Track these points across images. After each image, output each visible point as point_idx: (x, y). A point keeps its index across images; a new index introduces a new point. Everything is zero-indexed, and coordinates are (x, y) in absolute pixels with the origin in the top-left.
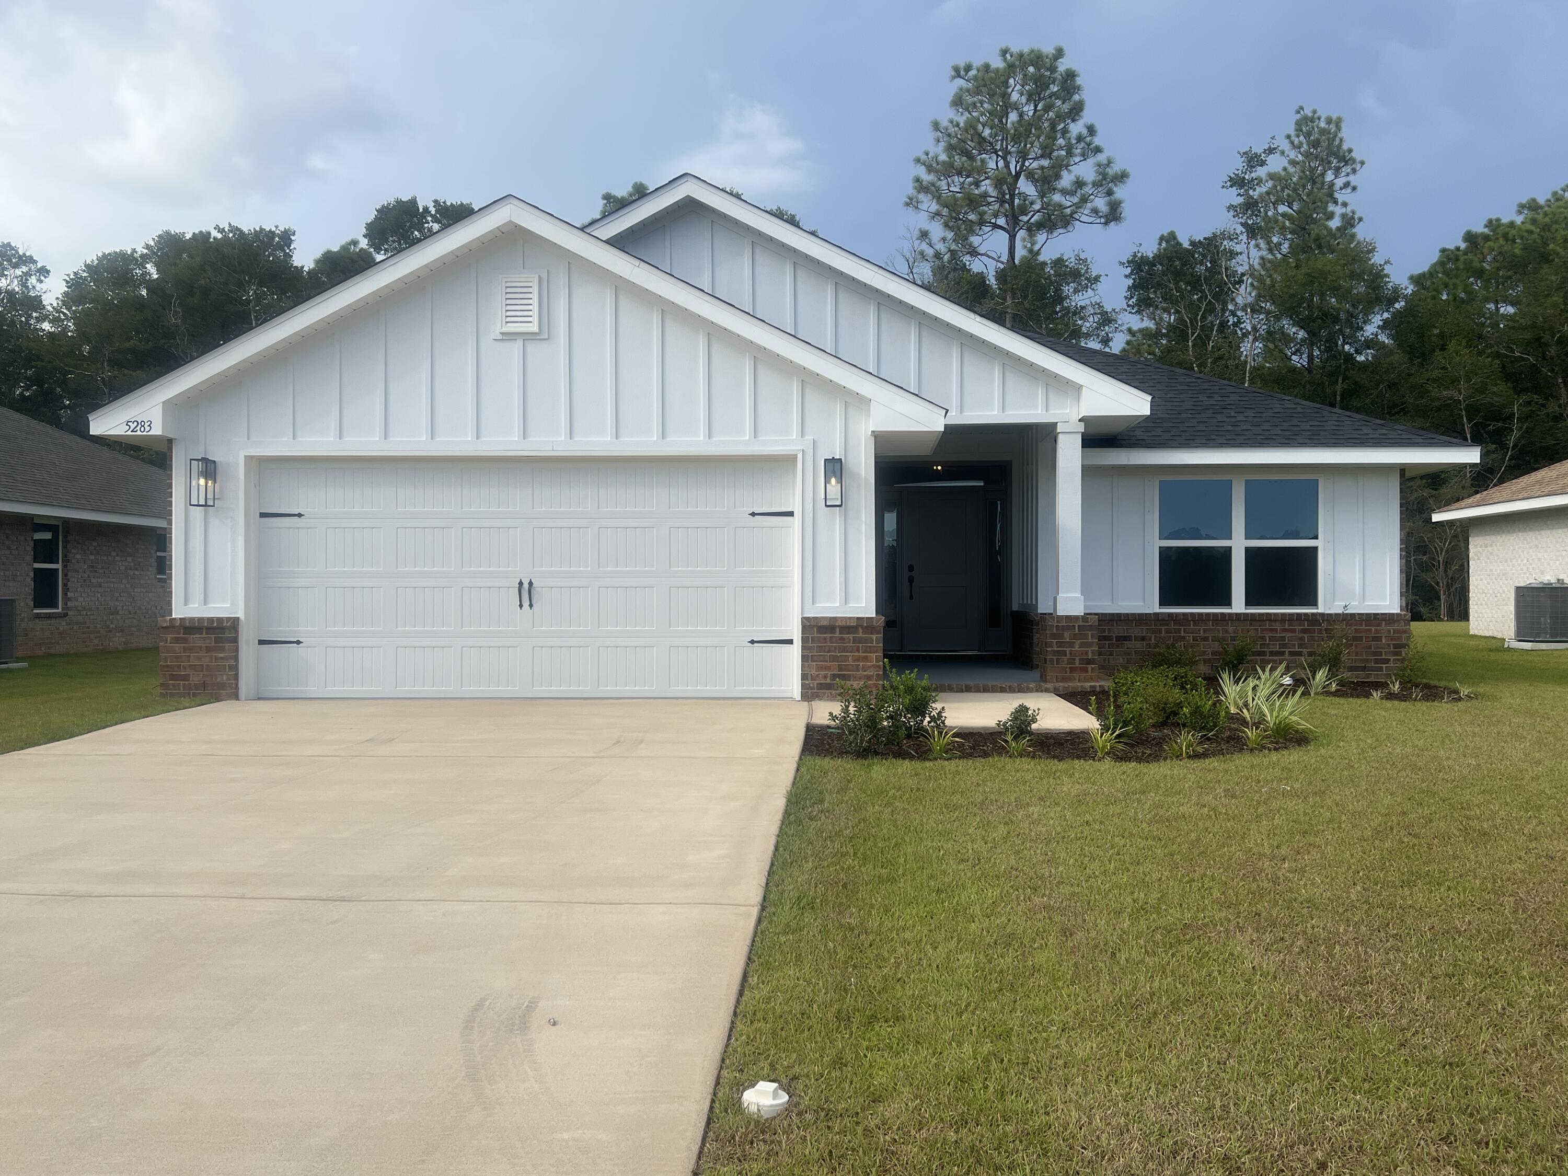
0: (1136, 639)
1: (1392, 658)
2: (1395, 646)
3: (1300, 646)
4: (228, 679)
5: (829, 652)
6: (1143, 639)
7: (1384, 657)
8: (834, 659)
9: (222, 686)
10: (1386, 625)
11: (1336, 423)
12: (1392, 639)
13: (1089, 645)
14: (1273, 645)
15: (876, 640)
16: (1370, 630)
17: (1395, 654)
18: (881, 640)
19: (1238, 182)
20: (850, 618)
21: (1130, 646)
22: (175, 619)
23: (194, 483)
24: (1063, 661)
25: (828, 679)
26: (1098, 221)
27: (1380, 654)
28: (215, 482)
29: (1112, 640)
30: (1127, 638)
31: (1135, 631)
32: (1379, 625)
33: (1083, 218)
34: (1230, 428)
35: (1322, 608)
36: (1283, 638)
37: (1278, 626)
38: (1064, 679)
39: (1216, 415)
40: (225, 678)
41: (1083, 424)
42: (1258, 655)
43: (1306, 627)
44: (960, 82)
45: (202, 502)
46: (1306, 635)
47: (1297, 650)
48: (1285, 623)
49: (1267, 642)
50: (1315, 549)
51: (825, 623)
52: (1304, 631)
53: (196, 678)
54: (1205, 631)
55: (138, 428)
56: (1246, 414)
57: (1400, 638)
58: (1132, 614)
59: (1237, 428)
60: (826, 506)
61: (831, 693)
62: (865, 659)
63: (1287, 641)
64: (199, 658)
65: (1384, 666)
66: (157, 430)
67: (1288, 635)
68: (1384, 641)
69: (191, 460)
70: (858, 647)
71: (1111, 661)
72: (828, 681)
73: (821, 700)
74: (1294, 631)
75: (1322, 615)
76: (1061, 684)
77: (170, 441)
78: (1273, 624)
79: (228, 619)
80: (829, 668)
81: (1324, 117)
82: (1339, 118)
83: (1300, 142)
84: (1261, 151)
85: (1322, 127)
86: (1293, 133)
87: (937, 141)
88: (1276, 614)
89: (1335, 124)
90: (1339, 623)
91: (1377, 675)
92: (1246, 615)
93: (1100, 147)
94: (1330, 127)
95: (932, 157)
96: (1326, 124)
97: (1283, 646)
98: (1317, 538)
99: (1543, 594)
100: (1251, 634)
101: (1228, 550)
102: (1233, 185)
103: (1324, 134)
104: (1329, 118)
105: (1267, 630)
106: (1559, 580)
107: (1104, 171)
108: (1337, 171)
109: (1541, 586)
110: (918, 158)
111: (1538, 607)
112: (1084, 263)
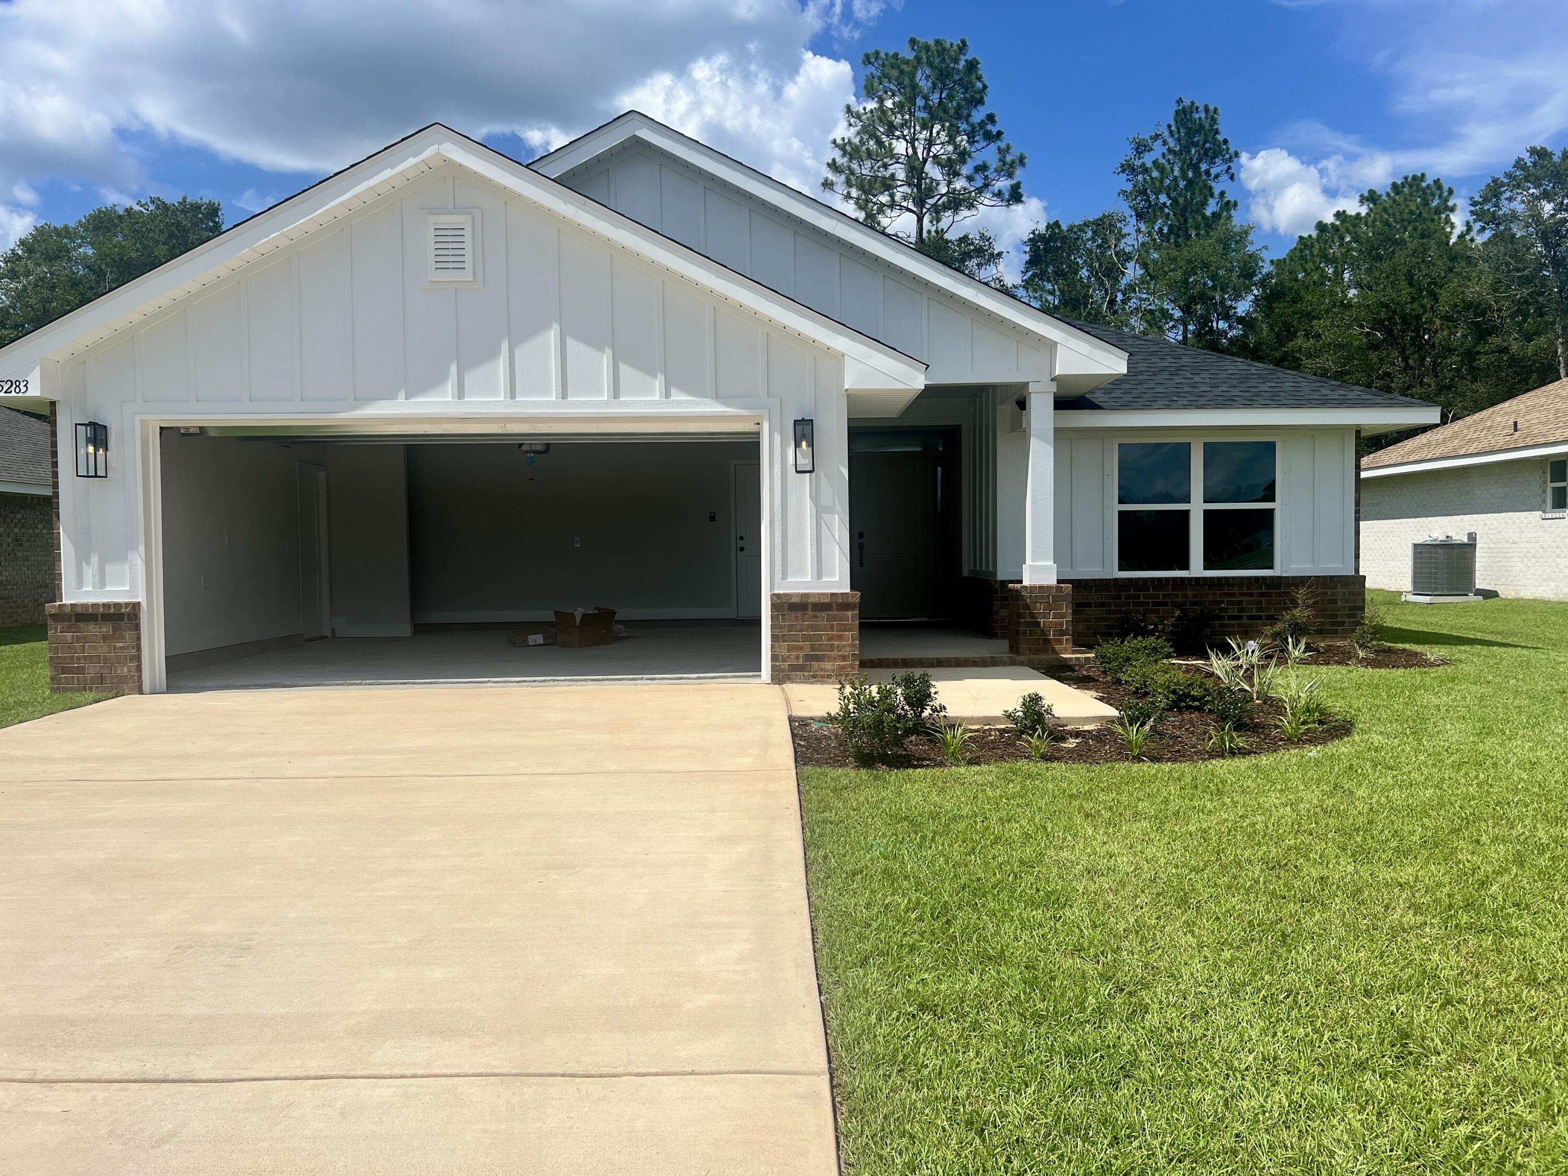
0: (1096, 605)
1: (1347, 620)
2: (1351, 608)
3: (1259, 610)
4: (130, 671)
5: (801, 631)
6: (1103, 605)
7: (1339, 619)
8: (806, 638)
9: (122, 680)
10: (1342, 587)
11: (1293, 384)
12: (1346, 601)
13: (1062, 616)
14: (1232, 609)
15: (852, 616)
16: (1327, 593)
17: (1350, 616)
18: (857, 617)
19: (1128, 168)
20: (823, 594)
21: (1091, 612)
22: (65, 605)
23: (82, 452)
24: (1035, 632)
25: (801, 660)
26: (1000, 204)
27: (1335, 616)
28: (106, 450)
30: (1089, 605)
31: (1095, 598)
32: (1335, 588)
33: (986, 202)
34: (1189, 389)
35: (1277, 571)
36: (1240, 603)
37: (1236, 590)
38: (1037, 651)
39: (1174, 377)
40: (125, 670)
41: (1055, 383)
42: (1217, 620)
43: (1264, 590)
44: (871, 69)
45: (92, 473)
46: (1263, 599)
47: (1255, 614)
48: (1243, 587)
49: (1226, 606)
50: (1271, 512)
51: (797, 600)
52: (1262, 595)
53: (92, 670)
54: (1164, 596)
55: (13, 389)
56: (1202, 376)
57: (1355, 600)
58: (1094, 580)
59: (1197, 390)
60: (797, 472)
61: (804, 676)
62: (840, 638)
63: (1245, 605)
64: (95, 648)
65: (1339, 628)
66: (34, 391)
67: (1245, 599)
68: (1339, 603)
69: (76, 425)
70: (833, 625)
72: (801, 662)
73: (792, 682)
74: (1251, 595)
75: (1279, 578)
76: (1035, 657)
77: (53, 404)
78: (1231, 588)
79: (127, 604)
80: (801, 648)
81: (1201, 108)
82: (1216, 109)
83: (1179, 132)
84: (1147, 137)
85: (1200, 119)
86: (1173, 123)
87: (850, 125)
88: (1234, 578)
89: (1212, 115)
90: (1297, 586)
91: (1333, 637)
92: (1205, 579)
93: (1000, 133)
94: (1206, 118)
95: (846, 141)
96: (1203, 115)
97: (1241, 610)
98: (1274, 501)
99: (1440, 551)
100: (1210, 598)
101: (1186, 513)
102: (1123, 171)
103: (1202, 127)
104: (1207, 109)
105: (1225, 594)
106: (1448, 537)
107: (1005, 157)
108: (1212, 162)
109: (1438, 542)
110: (834, 142)
111: (1435, 563)
112: (988, 240)
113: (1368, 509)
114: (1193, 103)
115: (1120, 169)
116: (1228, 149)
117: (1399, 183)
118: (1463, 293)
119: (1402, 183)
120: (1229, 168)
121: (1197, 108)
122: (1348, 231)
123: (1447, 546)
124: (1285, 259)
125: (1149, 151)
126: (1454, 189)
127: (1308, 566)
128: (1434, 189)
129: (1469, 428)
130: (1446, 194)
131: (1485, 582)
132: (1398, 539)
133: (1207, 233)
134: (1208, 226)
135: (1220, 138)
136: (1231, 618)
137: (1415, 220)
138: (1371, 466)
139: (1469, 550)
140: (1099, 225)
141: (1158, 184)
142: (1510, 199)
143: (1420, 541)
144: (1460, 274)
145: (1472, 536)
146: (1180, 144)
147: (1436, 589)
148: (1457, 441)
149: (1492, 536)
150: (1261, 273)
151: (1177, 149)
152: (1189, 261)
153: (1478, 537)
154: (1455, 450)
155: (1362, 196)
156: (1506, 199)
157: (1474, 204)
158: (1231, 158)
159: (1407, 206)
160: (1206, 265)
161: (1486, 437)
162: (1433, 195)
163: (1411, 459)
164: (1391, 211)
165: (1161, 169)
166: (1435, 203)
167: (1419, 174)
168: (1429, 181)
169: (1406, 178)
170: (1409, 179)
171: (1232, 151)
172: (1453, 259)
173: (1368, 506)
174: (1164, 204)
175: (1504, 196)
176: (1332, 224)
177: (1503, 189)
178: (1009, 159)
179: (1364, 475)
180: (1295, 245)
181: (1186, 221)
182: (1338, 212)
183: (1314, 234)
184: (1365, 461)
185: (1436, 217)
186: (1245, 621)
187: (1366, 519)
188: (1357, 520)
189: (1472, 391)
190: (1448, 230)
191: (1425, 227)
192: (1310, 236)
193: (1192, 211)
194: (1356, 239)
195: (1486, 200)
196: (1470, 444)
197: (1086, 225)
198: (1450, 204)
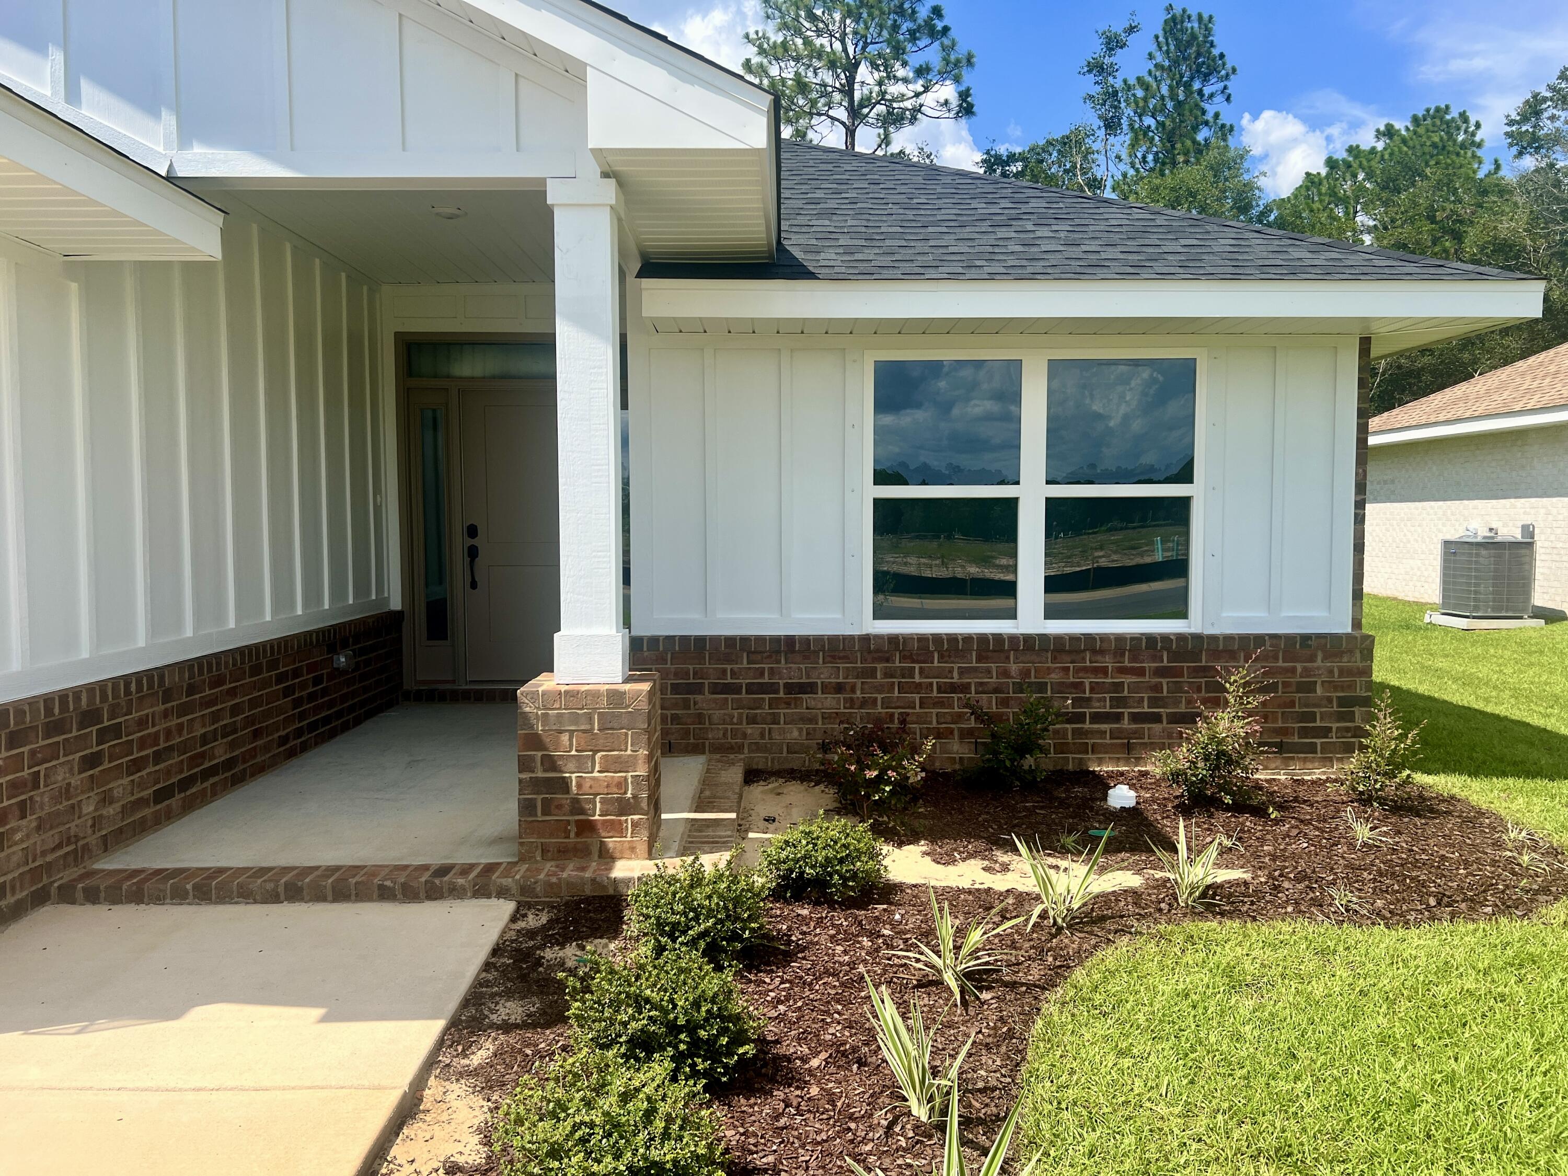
0: (826, 688)
1: (1335, 726)
2: (1342, 702)
3: (1154, 702)
6: (839, 688)
7: (1318, 724)
10: (1325, 659)
11: (1233, 242)
12: (1336, 687)
13: (623, 765)
14: (1099, 700)
16: (1293, 670)
17: (1341, 717)
19: (1095, 67)
21: (812, 703)
24: (559, 807)
26: (947, 115)
27: (1311, 717)
29: (777, 692)
30: (808, 688)
31: (824, 674)
32: (1312, 659)
33: (930, 112)
35: (1194, 622)
36: (1118, 687)
37: (1109, 662)
39: (998, 229)
42: (1069, 721)
43: (1165, 663)
46: (1164, 681)
47: (1146, 710)
48: (1123, 655)
49: (1087, 695)
50: (1184, 502)
52: (1161, 672)
54: (962, 672)
57: (1351, 686)
58: (819, 639)
59: (1033, 249)
63: (1126, 693)
65: (1318, 741)
67: (1128, 680)
68: (1319, 690)
71: (775, 735)
74: (1141, 672)
75: (1198, 638)
78: (1099, 658)
81: (1194, 17)
82: (1211, 17)
83: (1167, 44)
84: (1120, 31)
85: (1192, 28)
86: (1161, 34)
87: (768, 17)
88: (1104, 638)
89: (1206, 23)
90: (1231, 655)
91: (1305, 760)
92: (1044, 637)
93: (946, 29)
94: (1200, 28)
95: (760, 35)
96: (1196, 25)
97: (1120, 702)
98: (1190, 481)
99: (1484, 552)
100: (1055, 677)
101: (1011, 504)
102: (1090, 71)
103: (1194, 37)
104: (1200, 17)
105: (1085, 669)
106: (1491, 530)
107: (949, 55)
108: (1206, 78)
109: (1479, 539)
110: (747, 36)
111: (1477, 570)
112: (928, 157)
113: (1378, 487)
114: (1184, 11)
115: (1086, 69)
116: (1224, 64)
117: (1420, 115)
118: (1495, 228)
119: (1424, 115)
120: (1225, 88)
121: (1189, 17)
122: (1361, 166)
123: (1493, 546)
124: (1289, 197)
125: (1121, 47)
126: (1482, 123)
127: (1262, 614)
128: (1459, 123)
129: (1523, 375)
130: (1472, 128)
131: (1546, 597)
132: (1419, 530)
133: (1198, 160)
134: (1200, 152)
135: (1215, 52)
136: (1097, 718)
137: (1437, 154)
138: (1383, 428)
139: (1523, 551)
140: (1065, 144)
141: (1141, 104)
142: (1553, 118)
143: (1453, 536)
144: (1491, 209)
145: (1528, 530)
146: (1169, 57)
147: (1476, 608)
148: (1507, 393)
149: (1559, 531)
150: (1258, 206)
151: (1167, 63)
152: (1173, 189)
153: (1536, 531)
154: (1505, 405)
155: (1378, 131)
156: (1548, 118)
157: (1511, 123)
158: (1227, 75)
159: (1429, 138)
160: (1192, 194)
161: (1552, 386)
162: (1458, 129)
163: (1442, 418)
164: (1411, 143)
165: (1146, 87)
166: (1461, 138)
167: (1443, 106)
168: (1454, 114)
169: (1428, 110)
170: (1432, 112)
171: (1229, 66)
172: (1484, 193)
173: (1379, 483)
174: (1149, 127)
175: (1546, 115)
176: (1344, 160)
177: (1544, 106)
178: (953, 58)
179: (1372, 441)
180: (1301, 183)
181: (1173, 147)
182: (1351, 147)
183: (1324, 172)
184: (1374, 423)
185: (1462, 152)
186: (1126, 724)
187: (1376, 501)
188: (1360, 505)
189: (1502, 346)
190: (1476, 166)
191: (1449, 161)
192: (1319, 174)
193: (1181, 135)
194: (1370, 176)
195: (1525, 119)
196: (1528, 396)
197: (1050, 143)
198: (1477, 139)
